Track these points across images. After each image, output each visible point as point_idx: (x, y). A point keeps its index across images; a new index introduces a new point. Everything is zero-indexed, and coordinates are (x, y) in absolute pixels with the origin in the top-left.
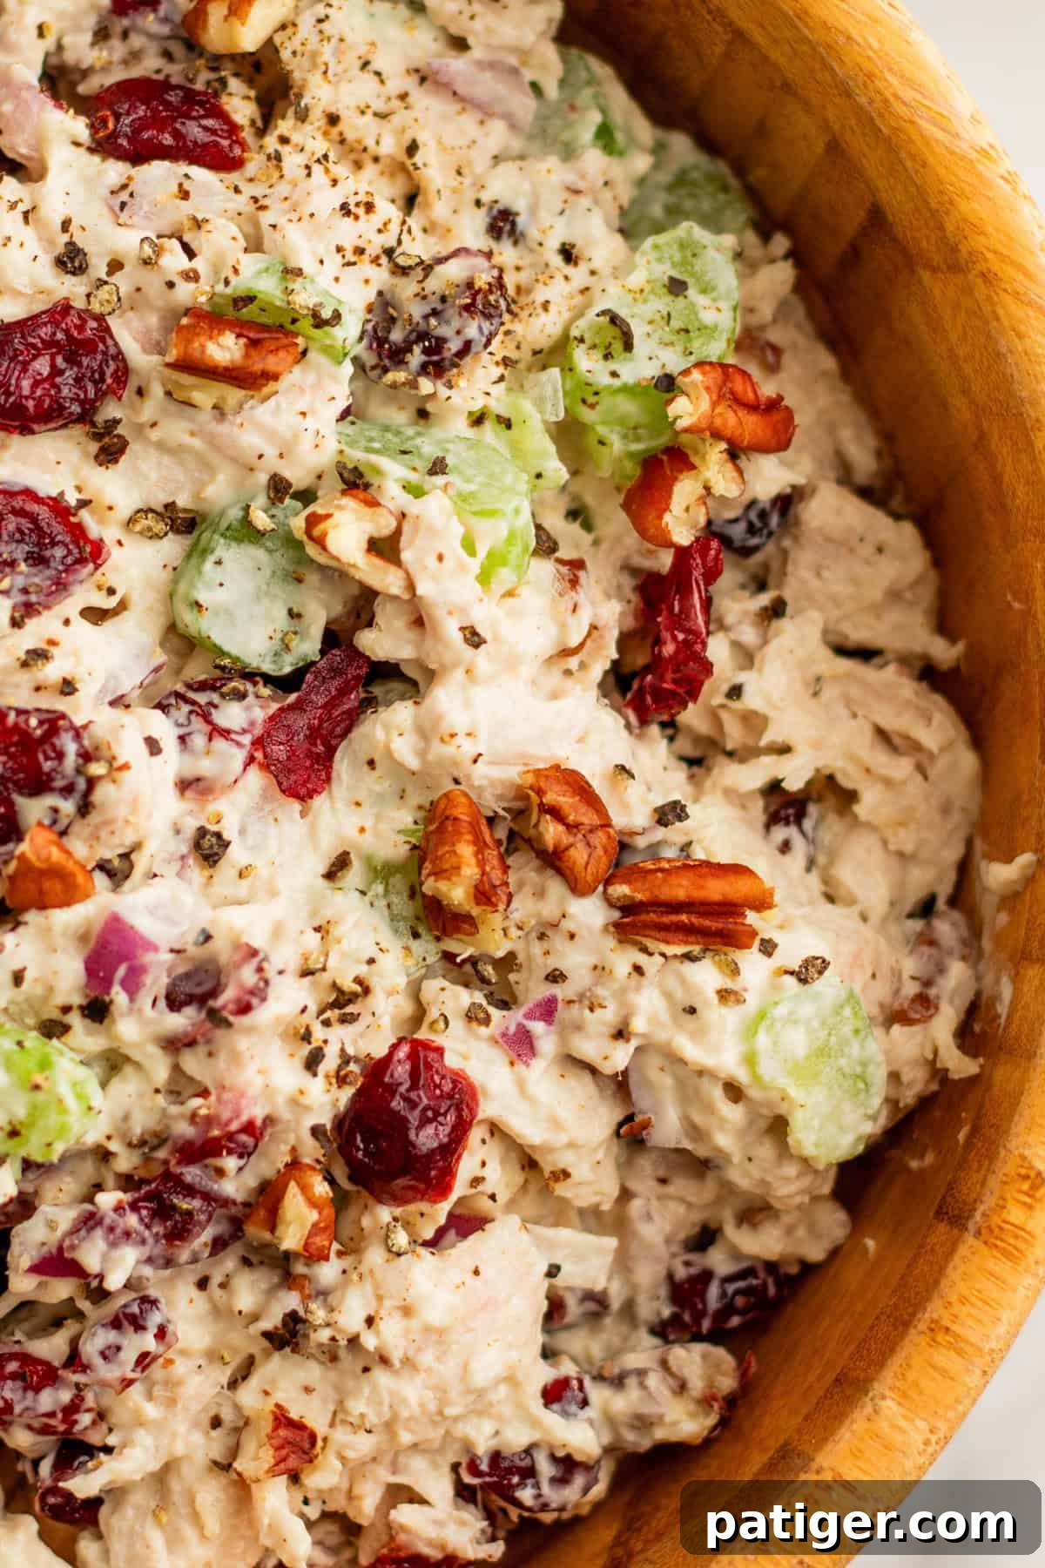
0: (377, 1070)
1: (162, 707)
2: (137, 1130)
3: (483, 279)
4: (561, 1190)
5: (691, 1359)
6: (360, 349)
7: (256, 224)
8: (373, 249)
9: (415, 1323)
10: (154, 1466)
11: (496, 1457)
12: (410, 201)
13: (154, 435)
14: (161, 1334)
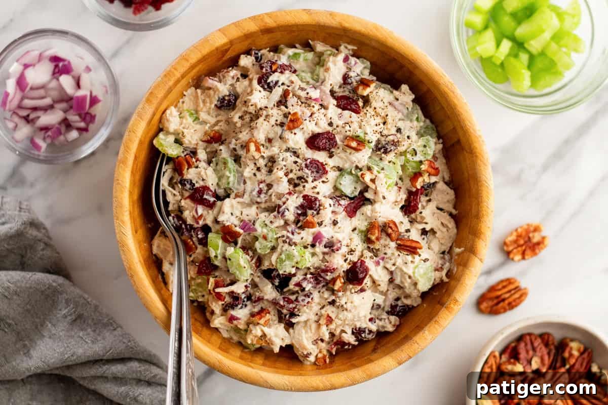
0: (355, 264)
1: (331, 198)
2: (316, 266)
3: (396, 140)
4: (379, 288)
5: (393, 318)
6: (373, 147)
7: (361, 124)
8: (378, 131)
9: (353, 305)
10: (306, 319)
11: (360, 328)
12: (384, 123)
13: (339, 155)
14: (312, 299)
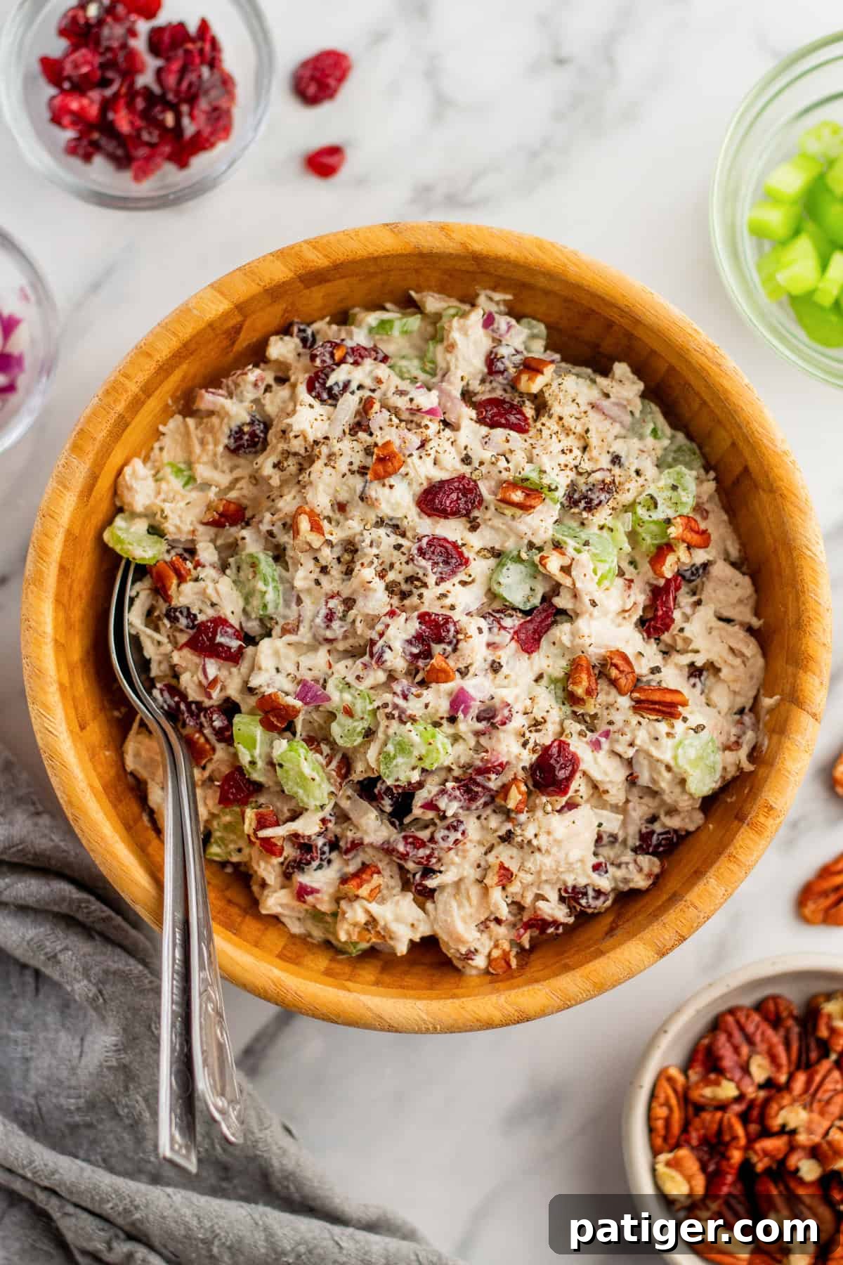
0: (547, 749)
1: (483, 617)
2: (462, 761)
3: (608, 480)
4: (605, 797)
5: (645, 861)
6: (563, 500)
7: (531, 454)
8: (571, 465)
9: (551, 838)
10: (456, 879)
11: (574, 887)
12: (585, 449)
13: (490, 523)
14: (463, 833)
